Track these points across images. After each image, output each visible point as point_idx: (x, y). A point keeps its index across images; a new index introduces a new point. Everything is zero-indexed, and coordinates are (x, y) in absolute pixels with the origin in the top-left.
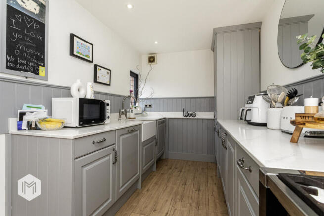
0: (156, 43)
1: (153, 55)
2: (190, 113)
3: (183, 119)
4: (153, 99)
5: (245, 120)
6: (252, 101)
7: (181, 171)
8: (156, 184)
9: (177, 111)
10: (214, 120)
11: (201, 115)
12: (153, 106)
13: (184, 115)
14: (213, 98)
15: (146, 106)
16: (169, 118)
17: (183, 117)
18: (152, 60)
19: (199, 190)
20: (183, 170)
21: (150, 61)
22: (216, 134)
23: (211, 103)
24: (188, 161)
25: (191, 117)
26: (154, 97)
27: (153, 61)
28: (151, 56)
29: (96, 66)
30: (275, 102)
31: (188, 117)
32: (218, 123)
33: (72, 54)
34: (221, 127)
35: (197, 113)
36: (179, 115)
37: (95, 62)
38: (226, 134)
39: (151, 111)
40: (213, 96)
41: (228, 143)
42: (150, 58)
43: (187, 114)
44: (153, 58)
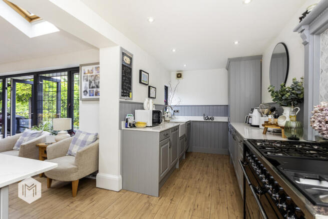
0: (185, 66)
1: (180, 72)
2: (209, 117)
3: (203, 122)
4: (180, 106)
5: (248, 123)
6: (253, 111)
7: (203, 159)
8: (188, 166)
9: (198, 116)
10: (227, 123)
11: (218, 119)
12: (180, 112)
13: (205, 118)
14: (227, 106)
15: (174, 111)
16: (193, 121)
17: (204, 120)
18: (179, 76)
19: (218, 170)
20: (205, 159)
21: (178, 77)
22: (229, 133)
23: (225, 110)
24: (208, 154)
25: (210, 120)
26: (181, 104)
27: (181, 77)
28: (179, 72)
29: (149, 87)
30: (264, 113)
31: (208, 120)
32: (231, 125)
33: (140, 82)
34: (233, 128)
35: (215, 117)
36: (201, 118)
37: (149, 85)
38: (236, 131)
39: (178, 115)
40: (227, 104)
41: (237, 136)
42: (178, 74)
43: (207, 118)
44: (180, 74)
